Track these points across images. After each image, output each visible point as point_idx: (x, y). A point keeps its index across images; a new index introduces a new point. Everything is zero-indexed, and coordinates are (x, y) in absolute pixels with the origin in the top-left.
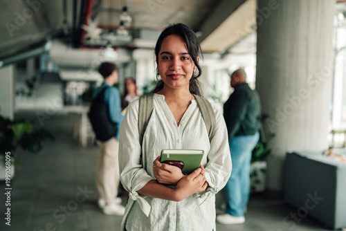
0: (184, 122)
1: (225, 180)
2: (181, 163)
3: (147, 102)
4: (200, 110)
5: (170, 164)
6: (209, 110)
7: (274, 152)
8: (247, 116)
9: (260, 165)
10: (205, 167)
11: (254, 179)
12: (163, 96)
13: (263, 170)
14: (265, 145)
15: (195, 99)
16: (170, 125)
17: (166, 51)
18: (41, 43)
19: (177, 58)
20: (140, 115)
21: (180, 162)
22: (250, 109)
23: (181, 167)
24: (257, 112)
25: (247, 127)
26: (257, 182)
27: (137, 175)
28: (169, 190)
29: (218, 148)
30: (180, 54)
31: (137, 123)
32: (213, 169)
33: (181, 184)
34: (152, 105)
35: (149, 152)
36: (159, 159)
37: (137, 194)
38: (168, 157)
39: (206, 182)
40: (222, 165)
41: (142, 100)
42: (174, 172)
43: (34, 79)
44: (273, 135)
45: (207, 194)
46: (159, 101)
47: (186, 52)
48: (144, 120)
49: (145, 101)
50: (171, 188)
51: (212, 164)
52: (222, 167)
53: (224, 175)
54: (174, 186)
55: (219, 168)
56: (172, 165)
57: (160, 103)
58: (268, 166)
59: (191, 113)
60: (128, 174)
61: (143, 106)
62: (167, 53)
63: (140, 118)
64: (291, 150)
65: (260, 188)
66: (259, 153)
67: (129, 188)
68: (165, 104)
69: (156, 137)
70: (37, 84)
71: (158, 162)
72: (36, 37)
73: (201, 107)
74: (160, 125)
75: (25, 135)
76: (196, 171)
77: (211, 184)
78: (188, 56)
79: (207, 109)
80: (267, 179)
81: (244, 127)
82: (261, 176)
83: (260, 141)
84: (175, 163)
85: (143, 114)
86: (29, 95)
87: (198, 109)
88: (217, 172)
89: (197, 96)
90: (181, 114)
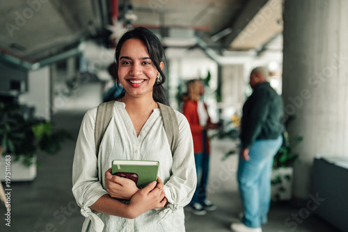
0: (144, 133)
1: (188, 196)
2: (135, 176)
3: (106, 110)
4: (162, 119)
5: (121, 177)
6: (173, 118)
7: (301, 157)
8: (269, 117)
9: (285, 171)
10: (166, 181)
11: (278, 186)
12: (124, 104)
13: (287, 177)
14: (289, 150)
15: (159, 107)
16: (129, 134)
17: (125, 55)
18: (75, 45)
19: (137, 63)
20: (97, 123)
21: (133, 174)
22: (272, 110)
23: (136, 180)
24: (280, 113)
25: (269, 130)
26: (282, 189)
27: (90, 189)
28: (121, 206)
29: (181, 160)
30: (140, 59)
31: (93, 132)
32: (175, 184)
33: (134, 199)
34: (111, 113)
35: (105, 163)
36: (110, 171)
37: (89, 210)
38: (119, 168)
39: (165, 197)
40: (185, 179)
41: (100, 108)
42: (125, 185)
43: (74, 80)
44: (300, 139)
45: (166, 210)
46: (119, 109)
47: (148, 56)
48: (101, 130)
49: (104, 109)
50: (125, 203)
51: (174, 178)
52: (185, 182)
53: (188, 190)
54: (127, 201)
55: (182, 182)
56: (125, 177)
57: (120, 111)
58: (294, 172)
59: (152, 122)
60: (80, 188)
61: (101, 113)
62: (127, 58)
63: (97, 126)
64: (319, 156)
65: (285, 196)
66: (283, 158)
67: (81, 203)
68: (124, 112)
69: (113, 147)
70: (76, 85)
71: (109, 174)
72: (69, 38)
73: (163, 115)
74: (118, 135)
75: (45, 136)
76: (150, 184)
77: (170, 200)
78: (149, 60)
79: (170, 118)
80: (294, 187)
81: (266, 130)
82: (285, 183)
83: (284, 145)
84: (128, 175)
85: (100, 122)
86: (69, 95)
87: (160, 118)
88: (179, 187)
89: (160, 104)
90: (142, 123)
